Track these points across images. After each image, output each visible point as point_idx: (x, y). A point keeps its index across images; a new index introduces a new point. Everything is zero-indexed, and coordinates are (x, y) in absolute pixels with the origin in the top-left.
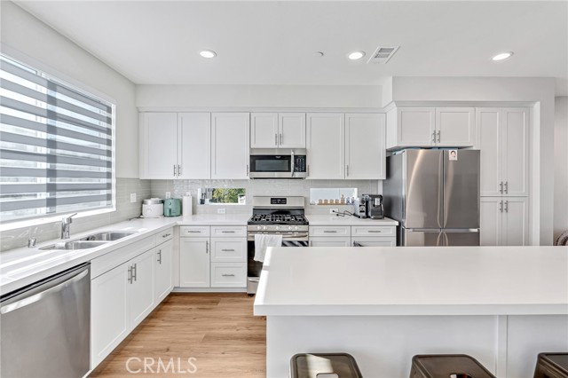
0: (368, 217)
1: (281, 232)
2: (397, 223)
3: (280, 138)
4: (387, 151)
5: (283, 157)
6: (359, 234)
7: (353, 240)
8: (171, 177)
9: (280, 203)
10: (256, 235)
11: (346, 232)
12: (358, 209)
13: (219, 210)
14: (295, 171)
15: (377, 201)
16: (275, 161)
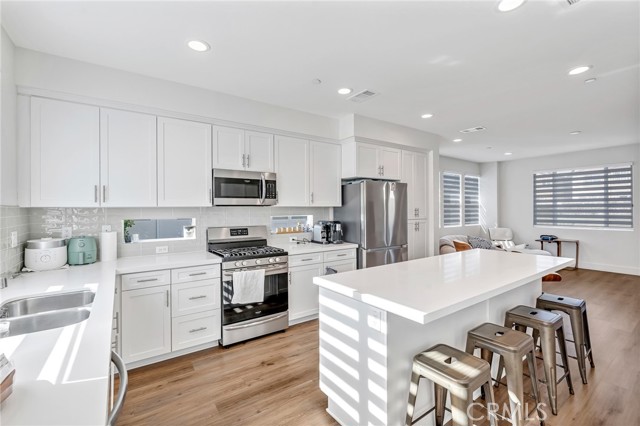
0: (330, 242)
1: (262, 266)
2: (357, 246)
3: (246, 159)
4: (343, 180)
5: (253, 182)
6: (330, 259)
7: (326, 265)
8: (91, 203)
9: (242, 234)
10: (234, 273)
11: (319, 258)
12: (320, 236)
13: (158, 248)
14: (266, 197)
15: (338, 227)
16: (243, 186)
